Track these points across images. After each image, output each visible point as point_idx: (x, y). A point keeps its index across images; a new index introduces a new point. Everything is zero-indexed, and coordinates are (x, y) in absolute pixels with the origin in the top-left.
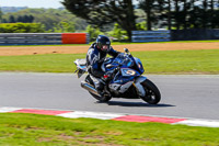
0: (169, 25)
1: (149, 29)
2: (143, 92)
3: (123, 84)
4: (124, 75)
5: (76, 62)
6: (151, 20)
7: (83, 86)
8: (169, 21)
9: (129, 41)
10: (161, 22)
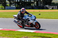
1: (10, 6)
6: (11, 4)
8: (15, 4)
9: (5, 9)
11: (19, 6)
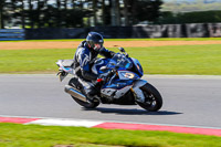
0: (23, 24)
1: (3, 27)
2: (143, 97)
3: (119, 88)
4: (121, 78)
5: (59, 63)
7: (67, 90)
8: (23, 19)
10: (14, 20)
11: (36, 27)
